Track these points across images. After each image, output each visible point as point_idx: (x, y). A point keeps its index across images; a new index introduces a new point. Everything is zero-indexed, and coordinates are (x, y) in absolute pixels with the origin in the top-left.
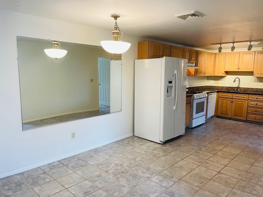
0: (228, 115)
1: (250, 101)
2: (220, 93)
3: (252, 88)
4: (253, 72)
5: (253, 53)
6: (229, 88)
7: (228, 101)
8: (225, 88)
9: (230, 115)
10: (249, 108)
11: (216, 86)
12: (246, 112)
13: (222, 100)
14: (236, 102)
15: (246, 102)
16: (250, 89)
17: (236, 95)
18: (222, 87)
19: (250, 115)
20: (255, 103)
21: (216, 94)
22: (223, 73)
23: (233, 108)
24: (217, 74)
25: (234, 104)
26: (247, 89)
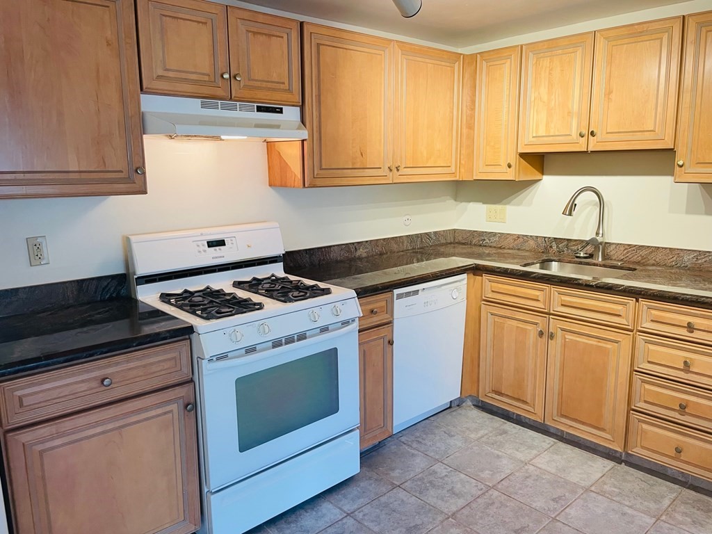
0: (525, 402)
1: (646, 342)
2: (486, 277)
3: (670, 249)
4: (671, 152)
5: (669, 30)
6: (555, 247)
7: (529, 327)
8: (532, 243)
9: (539, 410)
10: (643, 381)
11: (494, 234)
12: (623, 407)
13: (497, 319)
14: (569, 337)
15: (625, 341)
16: (659, 257)
17: (564, 298)
18: (519, 236)
19: (645, 426)
20: (677, 356)
21: (465, 282)
22: (509, 166)
23: (551, 370)
24: (481, 172)
25: (555, 346)
26: (644, 253)
